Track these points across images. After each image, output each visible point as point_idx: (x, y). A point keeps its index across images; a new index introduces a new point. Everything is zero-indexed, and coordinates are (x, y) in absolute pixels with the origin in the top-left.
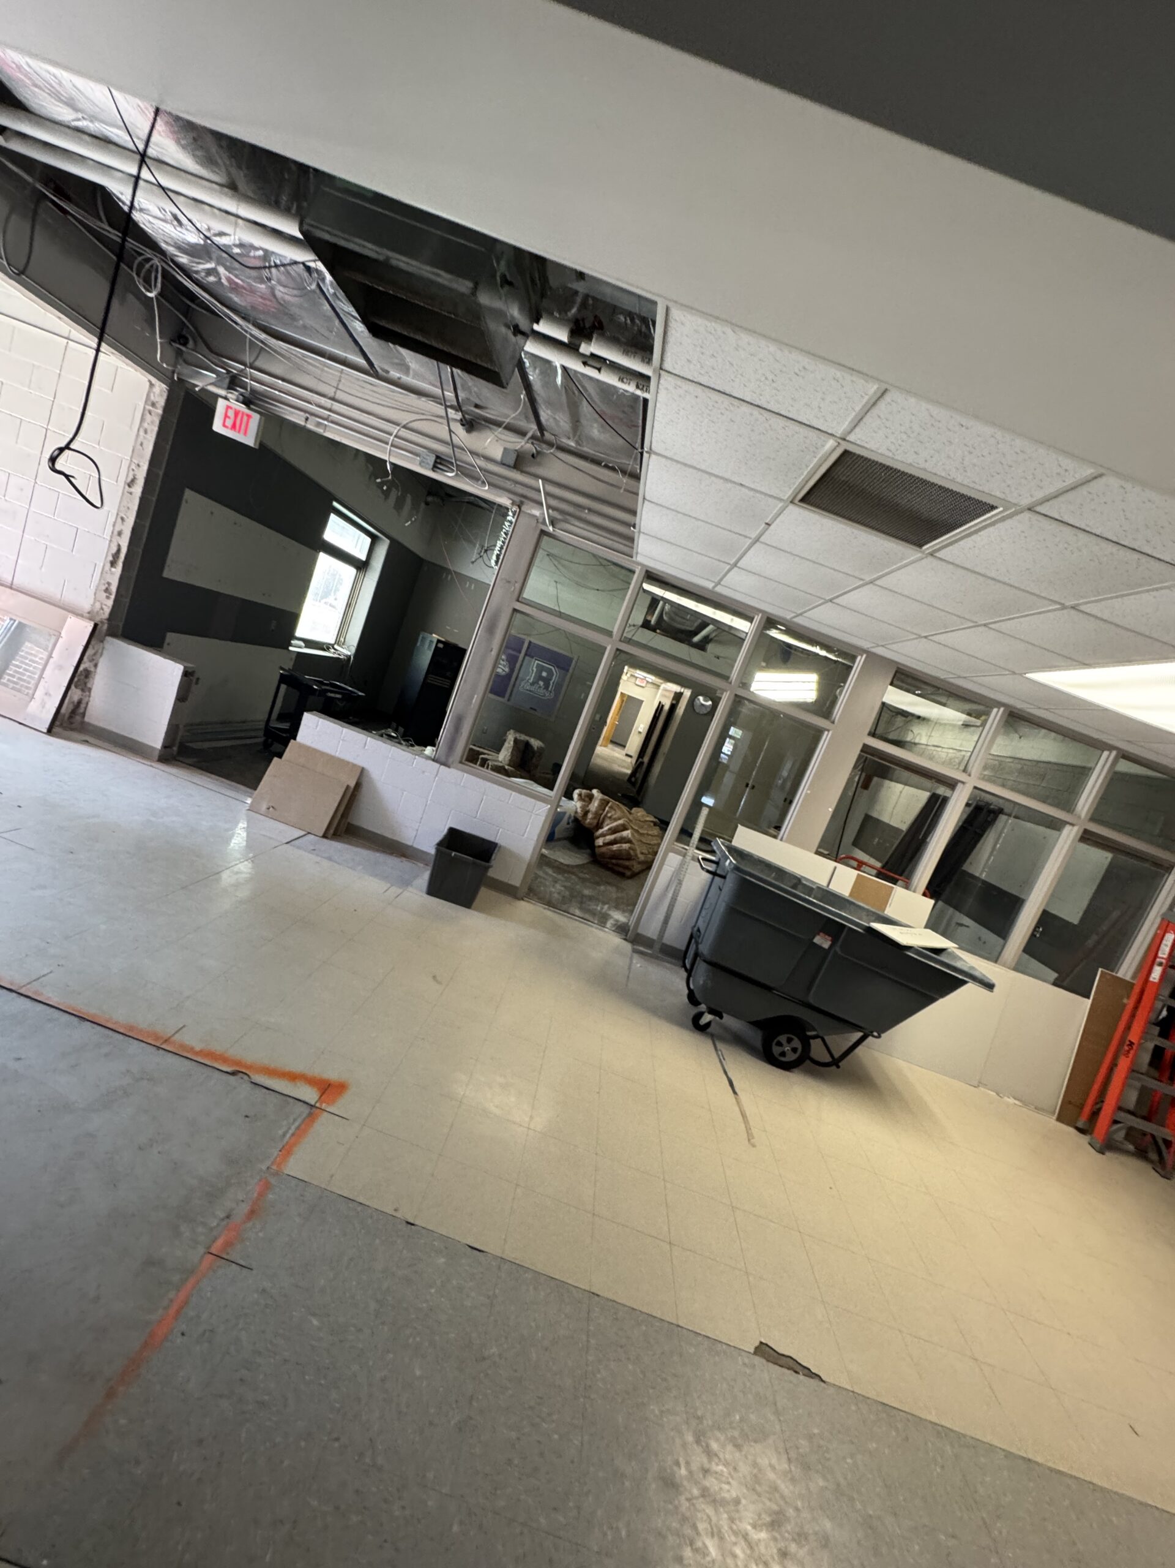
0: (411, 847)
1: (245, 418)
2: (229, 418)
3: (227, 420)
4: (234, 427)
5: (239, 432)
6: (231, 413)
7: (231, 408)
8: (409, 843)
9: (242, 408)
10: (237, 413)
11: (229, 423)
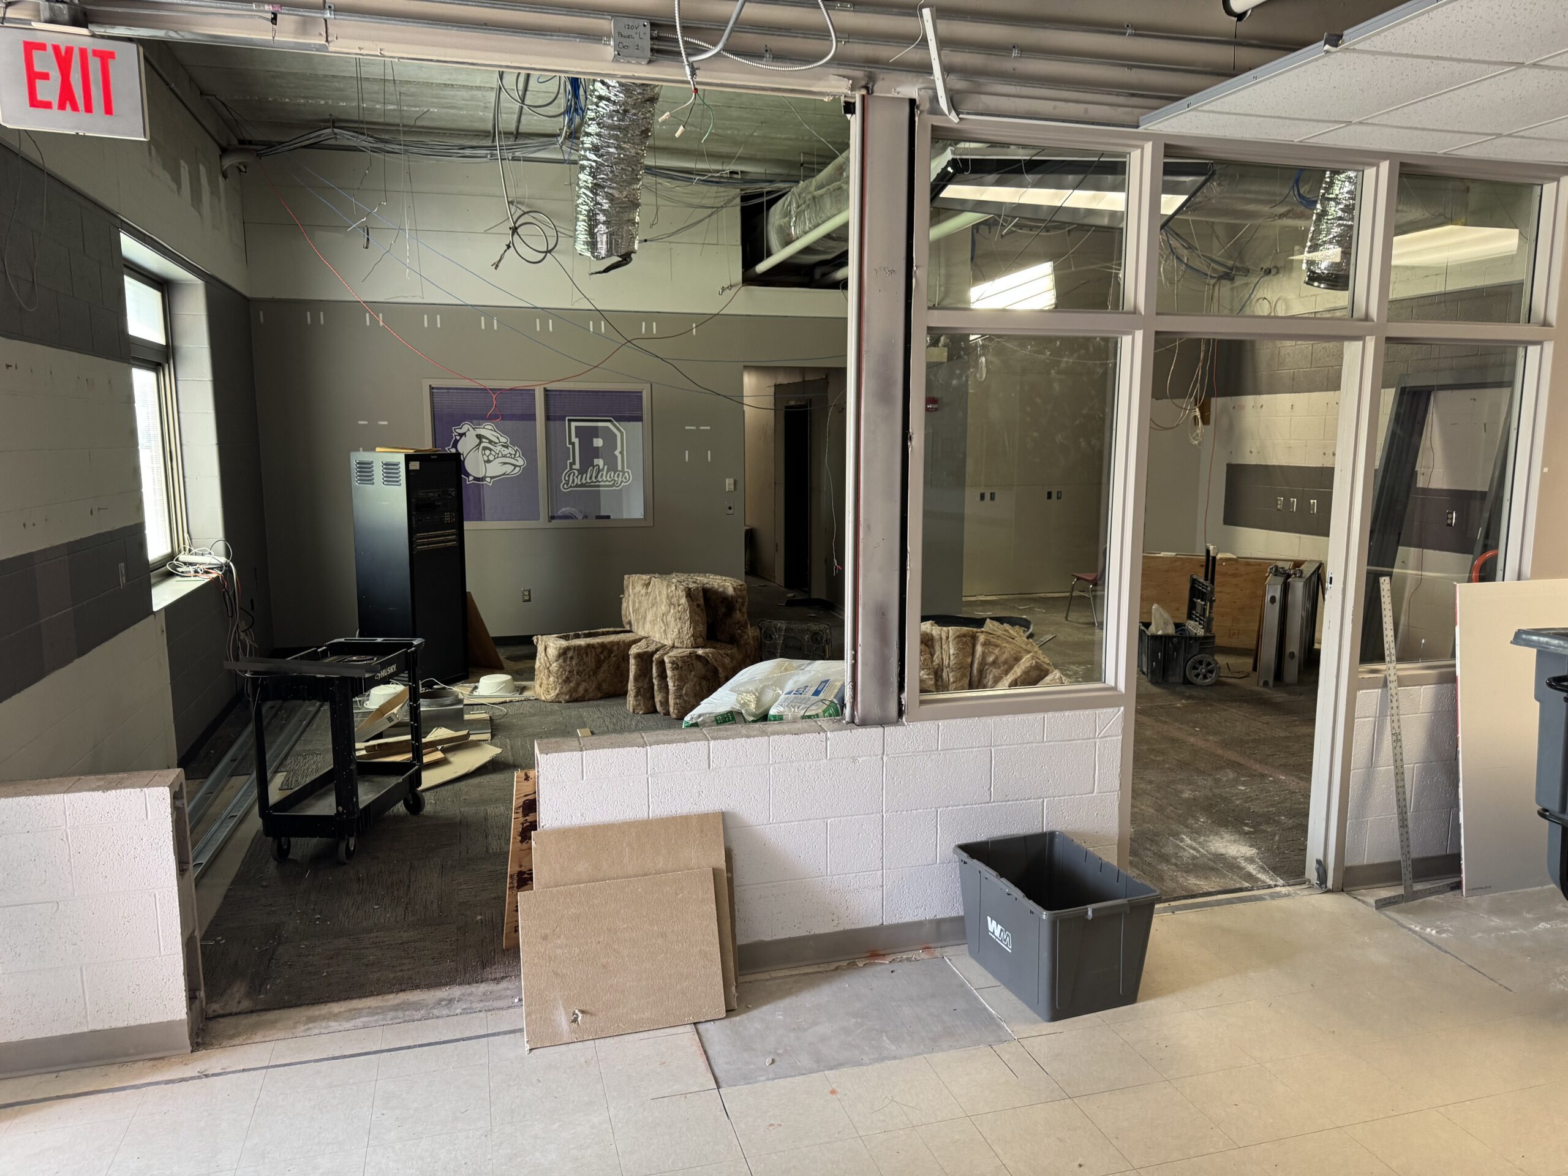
0: (881, 928)
1: (94, 64)
2: (45, 76)
3: (40, 84)
4: (66, 98)
5: (89, 109)
6: (45, 62)
7: (42, 47)
8: (876, 923)
9: (77, 36)
10: (63, 59)
11: (49, 90)
